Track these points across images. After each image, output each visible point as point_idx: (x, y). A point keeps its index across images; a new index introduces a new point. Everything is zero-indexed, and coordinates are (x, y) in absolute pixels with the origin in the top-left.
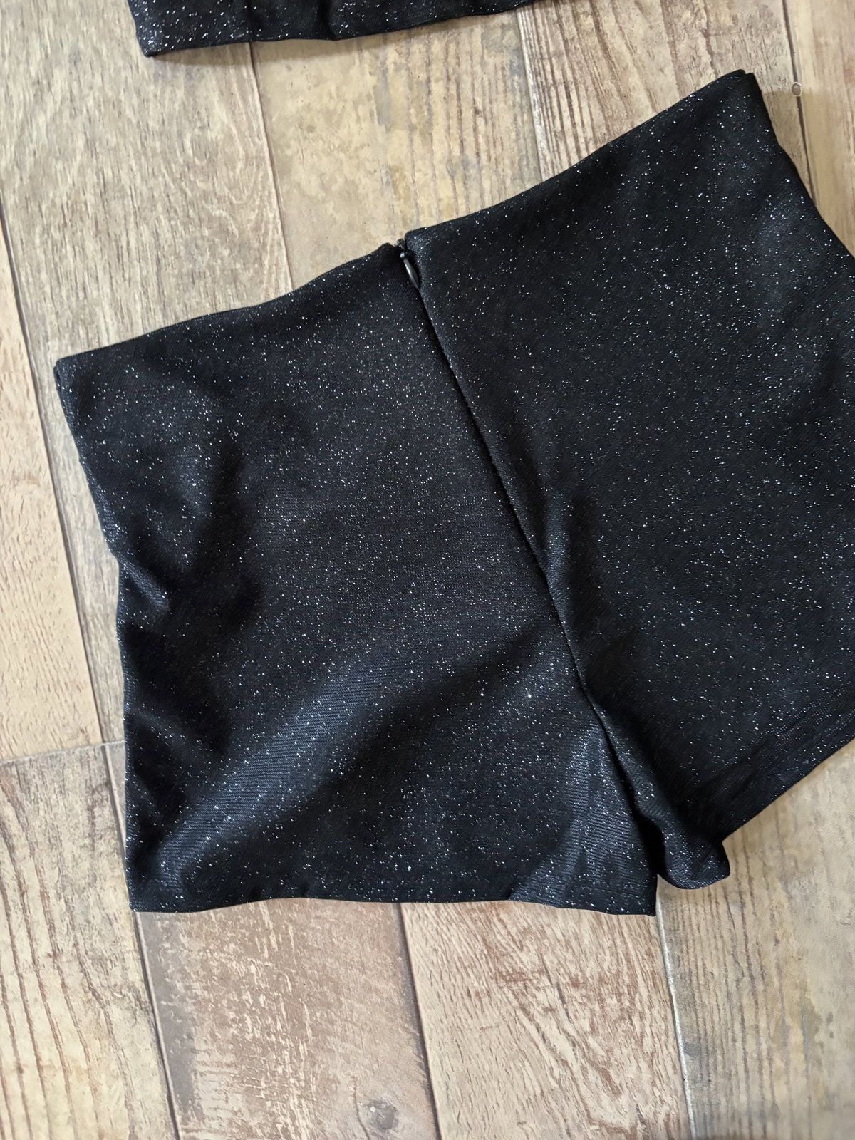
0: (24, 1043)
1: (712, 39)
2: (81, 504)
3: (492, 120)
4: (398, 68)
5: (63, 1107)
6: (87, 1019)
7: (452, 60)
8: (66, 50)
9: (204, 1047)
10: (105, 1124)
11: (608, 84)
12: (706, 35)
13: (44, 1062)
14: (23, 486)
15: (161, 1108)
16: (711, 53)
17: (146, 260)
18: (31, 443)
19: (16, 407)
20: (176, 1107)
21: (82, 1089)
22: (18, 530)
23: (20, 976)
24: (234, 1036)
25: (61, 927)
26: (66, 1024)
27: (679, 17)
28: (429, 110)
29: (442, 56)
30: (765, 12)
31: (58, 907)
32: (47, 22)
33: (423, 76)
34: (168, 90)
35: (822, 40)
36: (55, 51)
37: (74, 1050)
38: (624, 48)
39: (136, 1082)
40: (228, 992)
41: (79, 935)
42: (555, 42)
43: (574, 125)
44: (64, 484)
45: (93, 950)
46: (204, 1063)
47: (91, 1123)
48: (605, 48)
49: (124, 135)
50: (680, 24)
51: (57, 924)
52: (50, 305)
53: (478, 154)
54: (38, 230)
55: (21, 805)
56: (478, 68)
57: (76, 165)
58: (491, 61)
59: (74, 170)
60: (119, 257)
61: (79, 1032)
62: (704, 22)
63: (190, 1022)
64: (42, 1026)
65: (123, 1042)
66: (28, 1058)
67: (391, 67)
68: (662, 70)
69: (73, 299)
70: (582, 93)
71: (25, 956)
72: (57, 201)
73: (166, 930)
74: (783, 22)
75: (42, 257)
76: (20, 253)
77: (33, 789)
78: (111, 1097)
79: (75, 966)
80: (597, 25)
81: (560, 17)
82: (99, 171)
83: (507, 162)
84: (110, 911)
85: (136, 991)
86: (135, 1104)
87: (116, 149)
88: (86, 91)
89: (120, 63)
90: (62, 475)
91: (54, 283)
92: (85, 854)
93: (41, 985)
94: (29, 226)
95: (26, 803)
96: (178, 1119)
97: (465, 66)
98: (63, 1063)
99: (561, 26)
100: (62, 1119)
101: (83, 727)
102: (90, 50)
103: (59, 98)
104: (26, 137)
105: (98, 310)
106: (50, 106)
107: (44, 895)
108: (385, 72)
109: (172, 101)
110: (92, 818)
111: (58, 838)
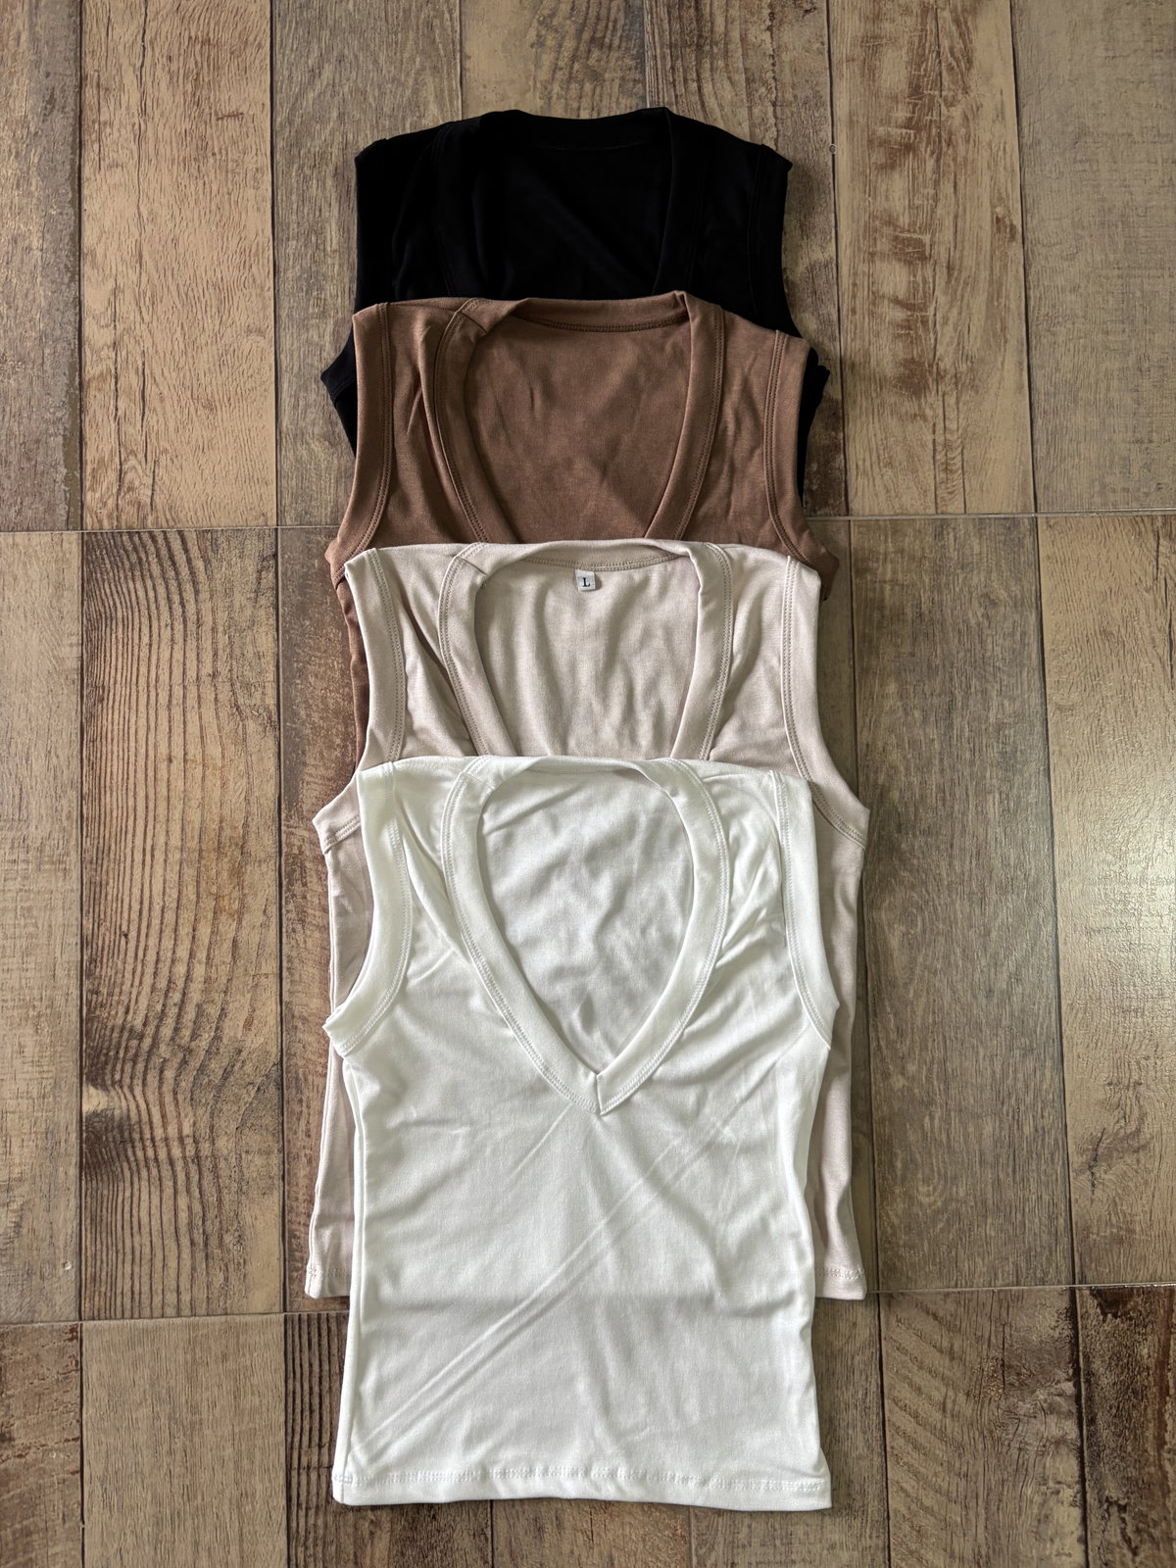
0: (177, 739)
1: (778, 108)
2: (292, 355)
5: (197, 794)
6: (228, 728)
8: (335, 54)
9: (313, 762)
10: (226, 811)
12: (774, 105)
13: (188, 757)
14: (253, 337)
15: (272, 806)
16: (776, 117)
18: (264, 308)
19: (258, 282)
20: (283, 806)
21: (213, 781)
22: (244, 366)
23: (185, 687)
24: (337, 757)
25: (223, 656)
26: (212, 729)
27: (757, 91)
29: (590, 94)
30: (817, 95)
31: (223, 640)
32: (325, 34)
34: (400, 89)
35: (855, 119)
36: (327, 53)
37: (214, 751)
39: (257, 782)
40: (338, 723)
41: (234, 663)
42: (669, 96)
44: (283, 340)
45: (243, 676)
46: (311, 775)
47: (215, 810)
48: (703, 105)
49: (365, 113)
50: (757, 95)
51: (220, 652)
52: (294, 217)
54: (296, 166)
55: (210, 562)
57: (329, 128)
59: (327, 131)
61: (221, 737)
62: (774, 96)
63: (306, 742)
64: (193, 729)
65: (251, 749)
66: (178, 752)
67: (555, 96)
68: (740, 124)
69: (311, 216)
71: (192, 674)
72: (312, 150)
73: (299, 670)
74: (829, 103)
75: (295, 185)
76: (280, 179)
77: (220, 551)
78: (235, 791)
79: (228, 686)
81: (674, 80)
82: (344, 134)
84: (261, 649)
85: (270, 712)
86: (253, 799)
89: (371, 67)
90: (283, 334)
91: (300, 203)
92: (249, 605)
93: (199, 696)
94: (290, 163)
95: (213, 561)
96: (283, 816)
98: (203, 760)
99: (675, 86)
100: (194, 803)
101: (265, 511)
102: (352, 56)
103: (325, 83)
105: (327, 225)
107: (214, 630)
108: (550, 99)
109: (402, 96)
110: (259, 579)
111: (232, 590)
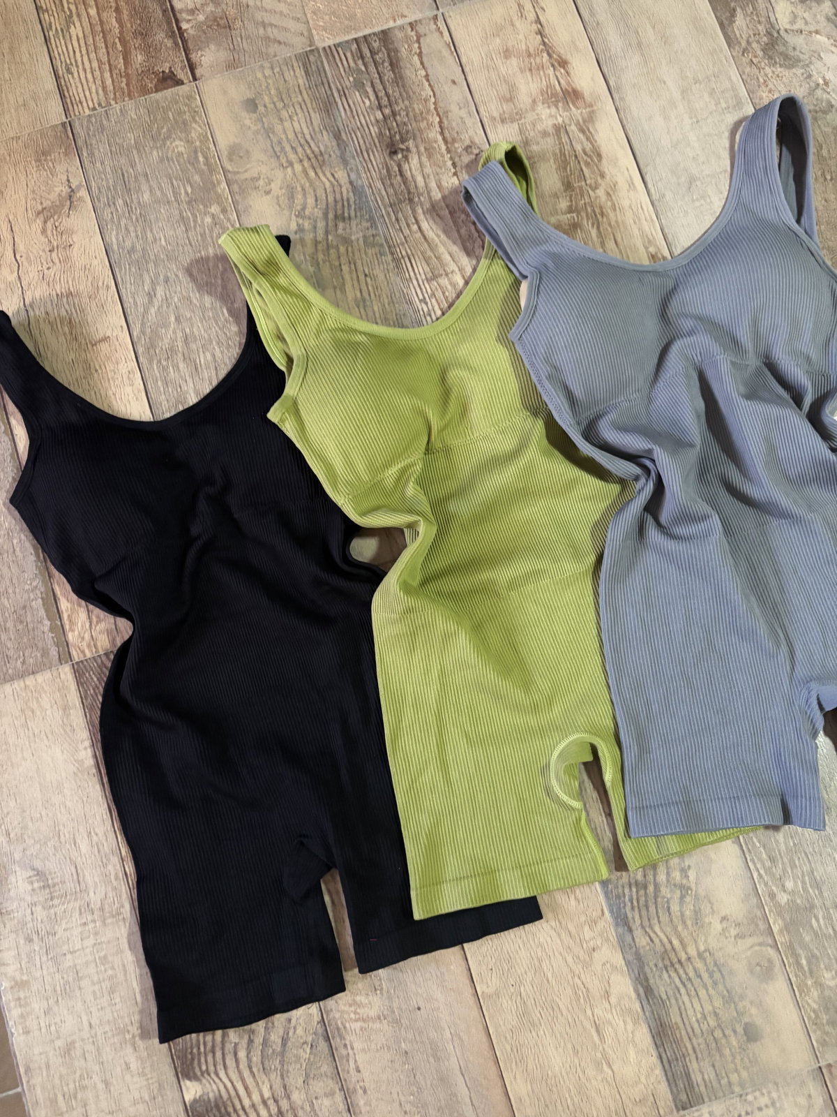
3: (374, 278)
4: (324, 262)
7: (350, 254)
11: (429, 253)
17: (209, 368)
28: (343, 278)
33: (337, 263)
38: (434, 236)
43: (415, 274)
53: (370, 295)
56: (364, 256)
58: (369, 252)
60: (196, 369)
70: (417, 259)
80: (420, 228)
83: (384, 296)
87: (191, 318)
88: (173, 294)
97: (357, 254)
104: (145, 320)
106: (156, 304)
